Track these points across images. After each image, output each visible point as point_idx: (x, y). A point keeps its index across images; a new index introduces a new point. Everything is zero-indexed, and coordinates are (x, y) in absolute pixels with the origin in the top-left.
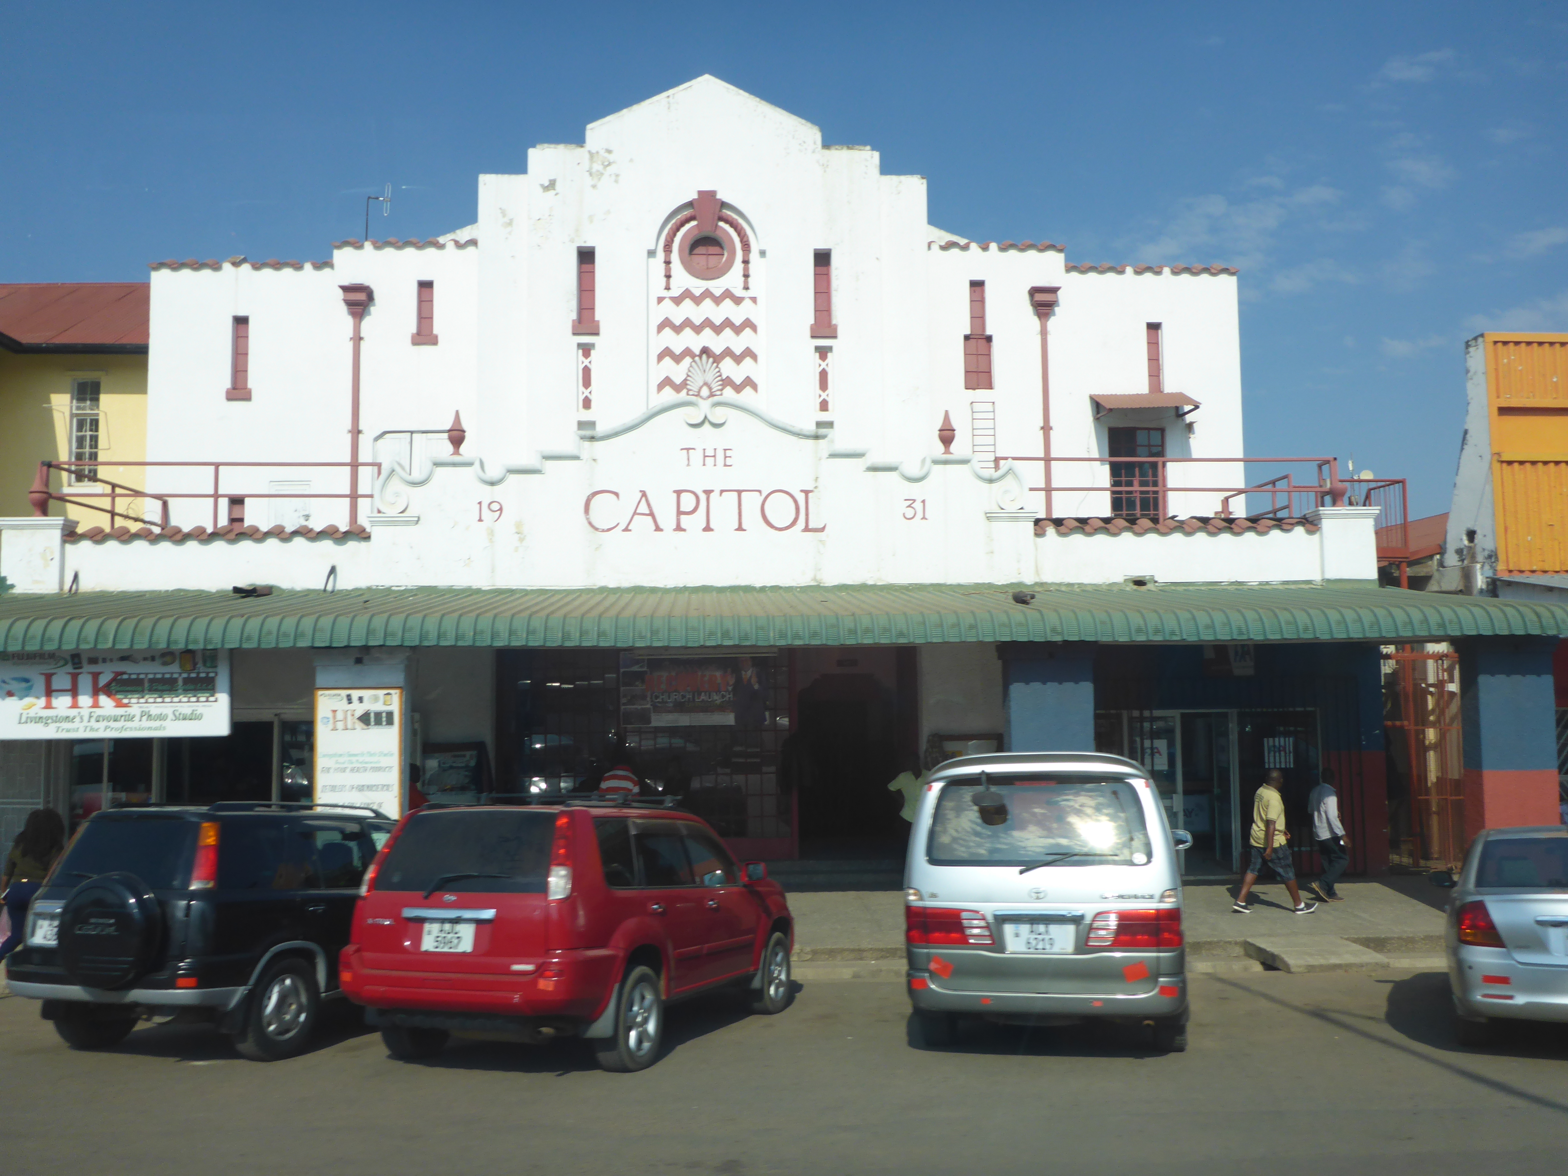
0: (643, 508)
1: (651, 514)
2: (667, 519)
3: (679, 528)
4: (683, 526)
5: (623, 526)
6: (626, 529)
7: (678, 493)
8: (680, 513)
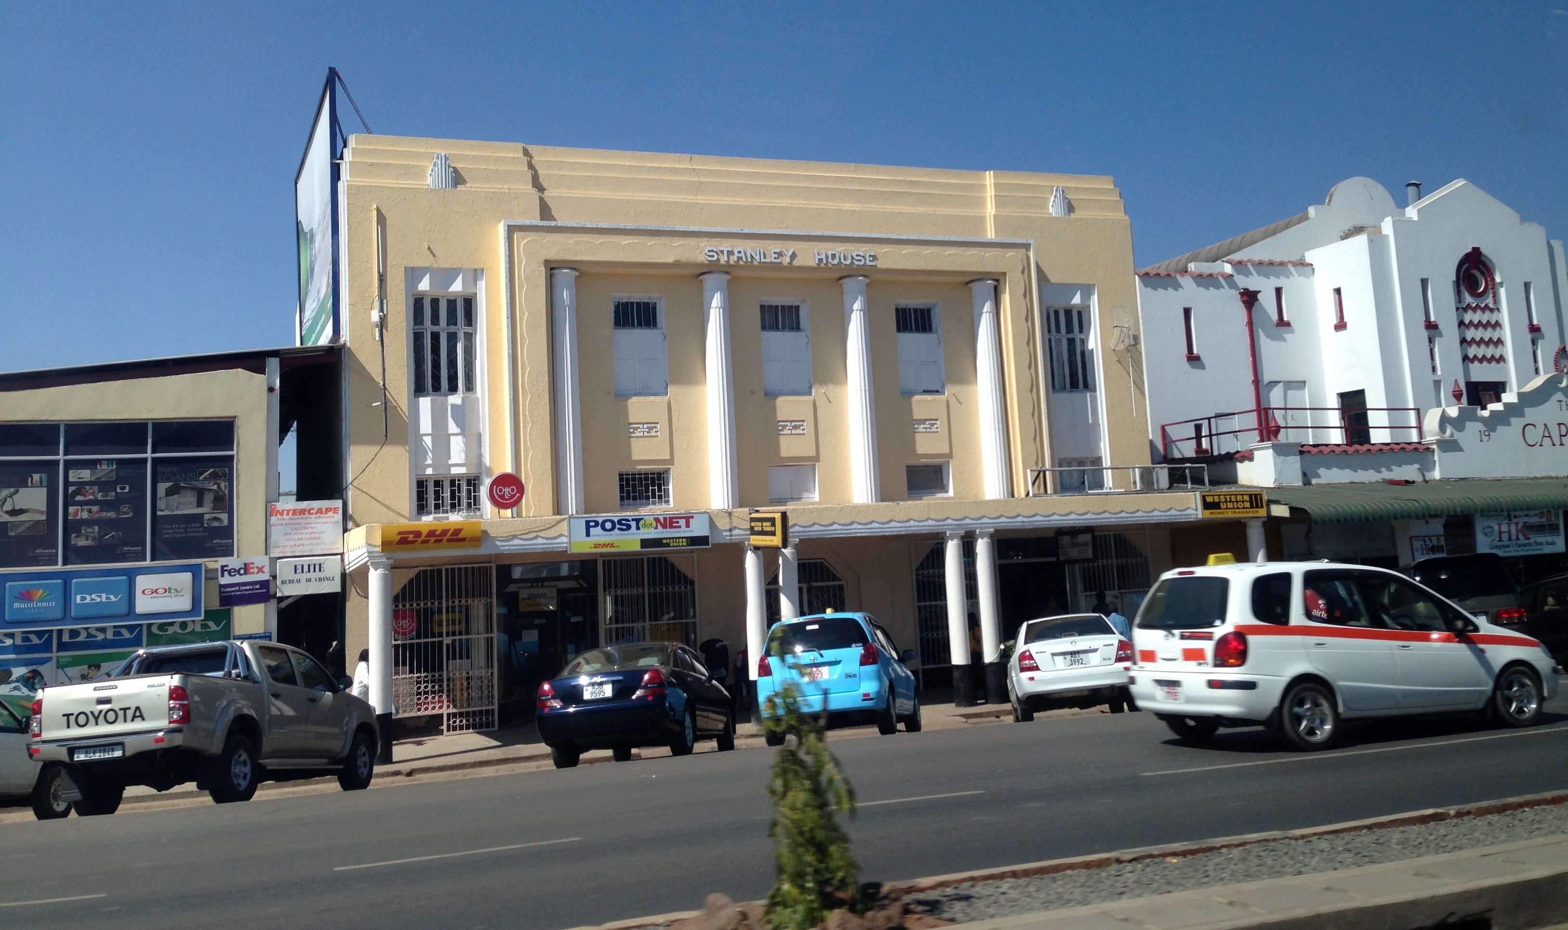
0: (1546, 434)
1: (1550, 437)
2: (1557, 441)
3: (1562, 444)
4: (1564, 443)
5: (1539, 444)
6: (1541, 445)
7: (1559, 424)
8: (1561, 436)
